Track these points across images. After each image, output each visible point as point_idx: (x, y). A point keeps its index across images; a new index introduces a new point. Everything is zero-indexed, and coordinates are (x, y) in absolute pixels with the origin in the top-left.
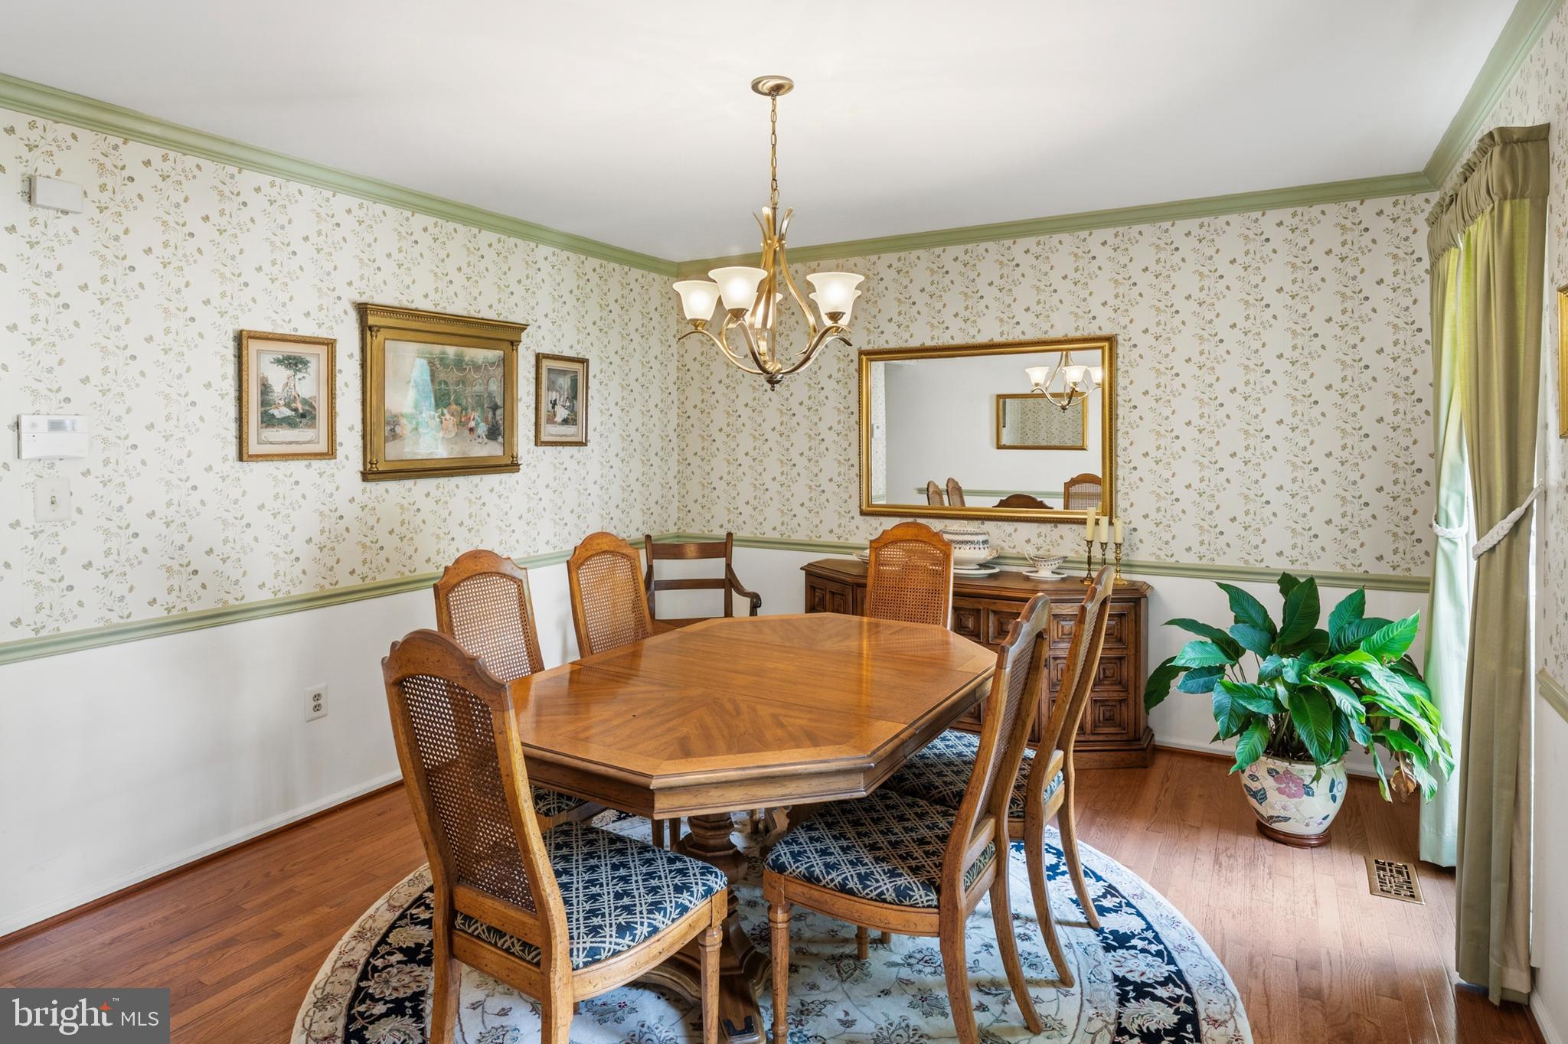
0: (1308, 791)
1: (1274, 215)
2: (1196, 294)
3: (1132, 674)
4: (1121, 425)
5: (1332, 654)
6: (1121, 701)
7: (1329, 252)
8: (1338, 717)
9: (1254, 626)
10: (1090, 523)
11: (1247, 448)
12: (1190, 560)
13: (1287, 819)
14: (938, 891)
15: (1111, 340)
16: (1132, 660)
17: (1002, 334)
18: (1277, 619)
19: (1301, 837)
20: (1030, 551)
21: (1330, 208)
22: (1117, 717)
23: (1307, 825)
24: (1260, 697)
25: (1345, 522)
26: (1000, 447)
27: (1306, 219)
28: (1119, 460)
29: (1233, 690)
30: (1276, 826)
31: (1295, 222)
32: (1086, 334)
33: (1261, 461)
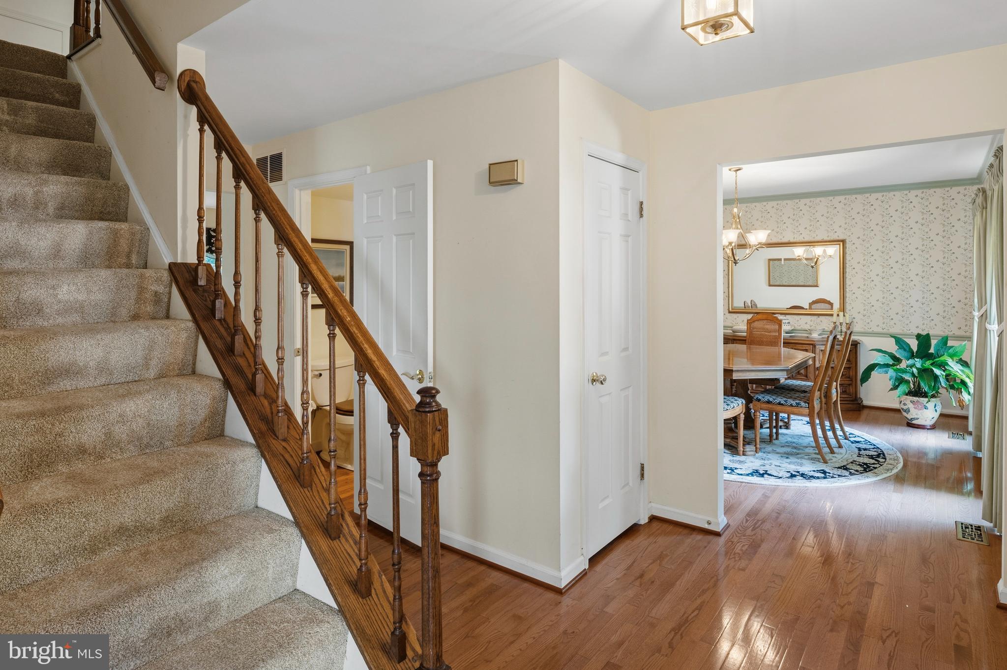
0: (926, 408)
1: (914, 192)
2: (880, 223)
3: (854, 373)
4: (848, 276)
5: (935, 358)
6: (849, 385)
7: (937, 208)
8: (936, 378)
9: (905, 350)
10: (835, 315)
11: (903, 285)
12: (879, 330)
13: (918, 419)
14: (808, 404)
15: (843, 241)
16: (854, 369)
17: (794, 238)
18: (915, 349)
19: (924, 426)
20: (807, 327)
21: (937, 190)
22: (848, 391)
23: (926, 421)
24: (907, 372)
25: (945, 314)
26: (770, 285)
27: (927, 194)
28: (847, 290)
29: (897, 371)
30: (914, 422)
31: (923, 195)
32: (832, 239)
33: (909, 290)
